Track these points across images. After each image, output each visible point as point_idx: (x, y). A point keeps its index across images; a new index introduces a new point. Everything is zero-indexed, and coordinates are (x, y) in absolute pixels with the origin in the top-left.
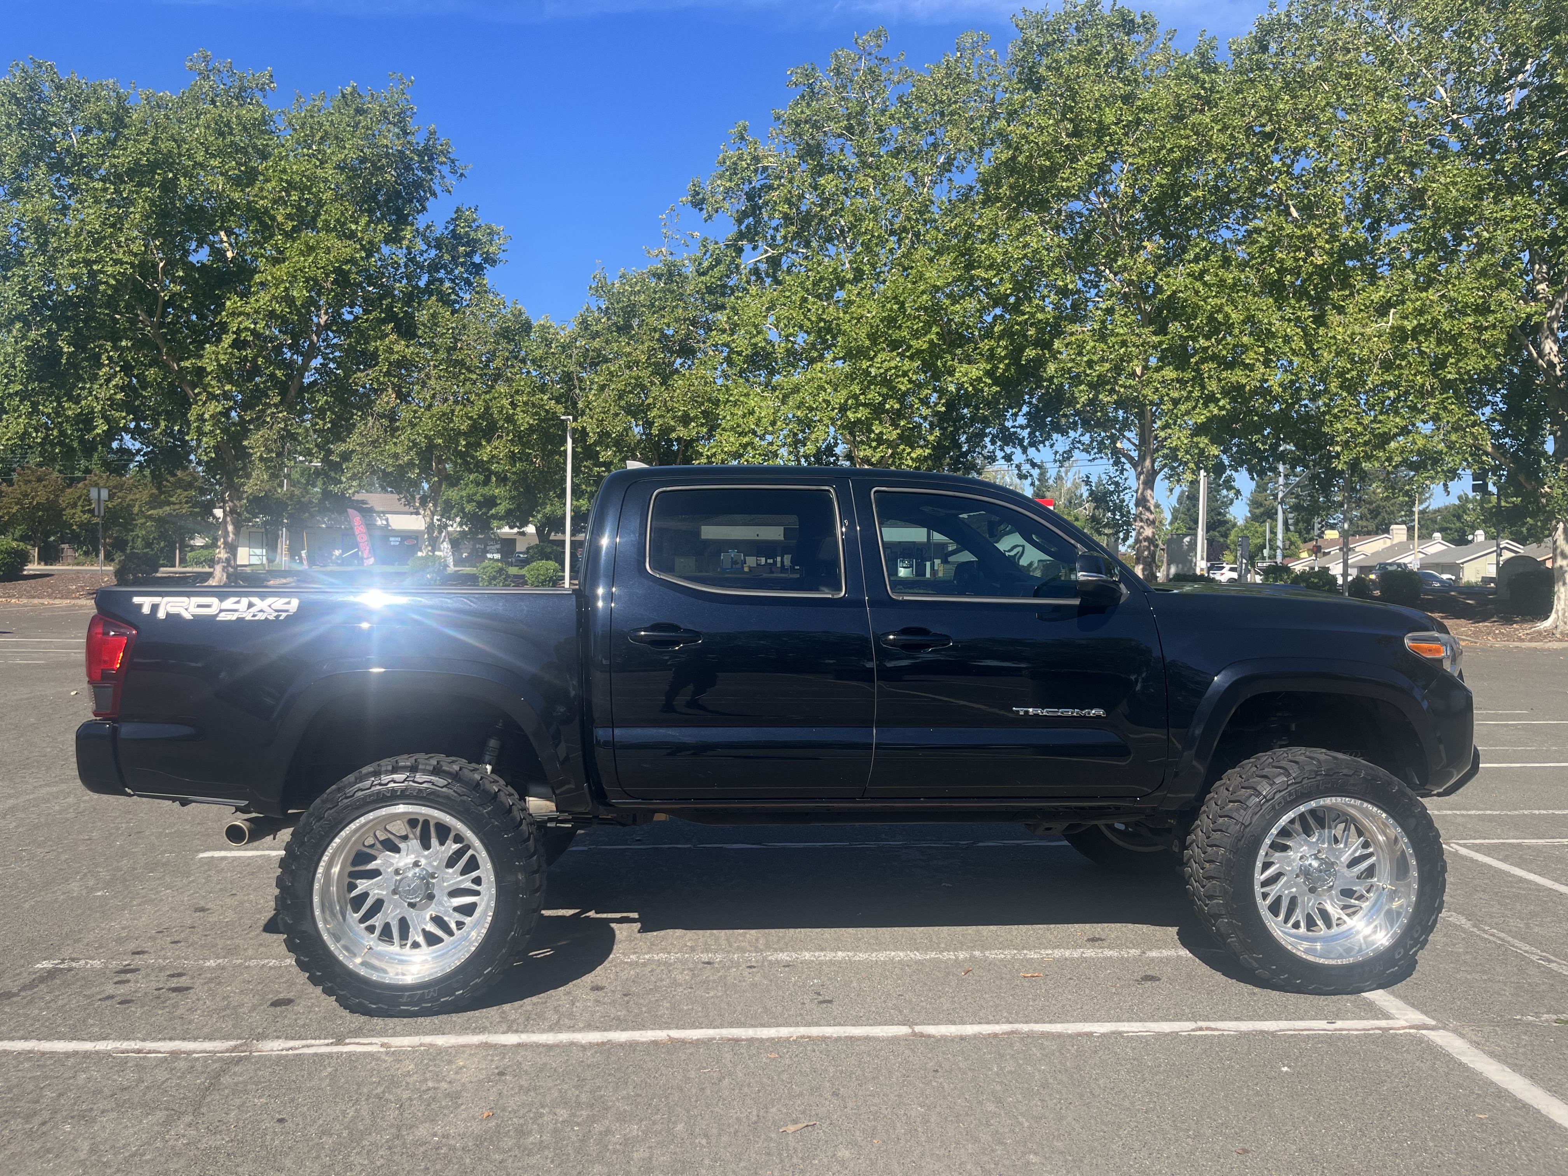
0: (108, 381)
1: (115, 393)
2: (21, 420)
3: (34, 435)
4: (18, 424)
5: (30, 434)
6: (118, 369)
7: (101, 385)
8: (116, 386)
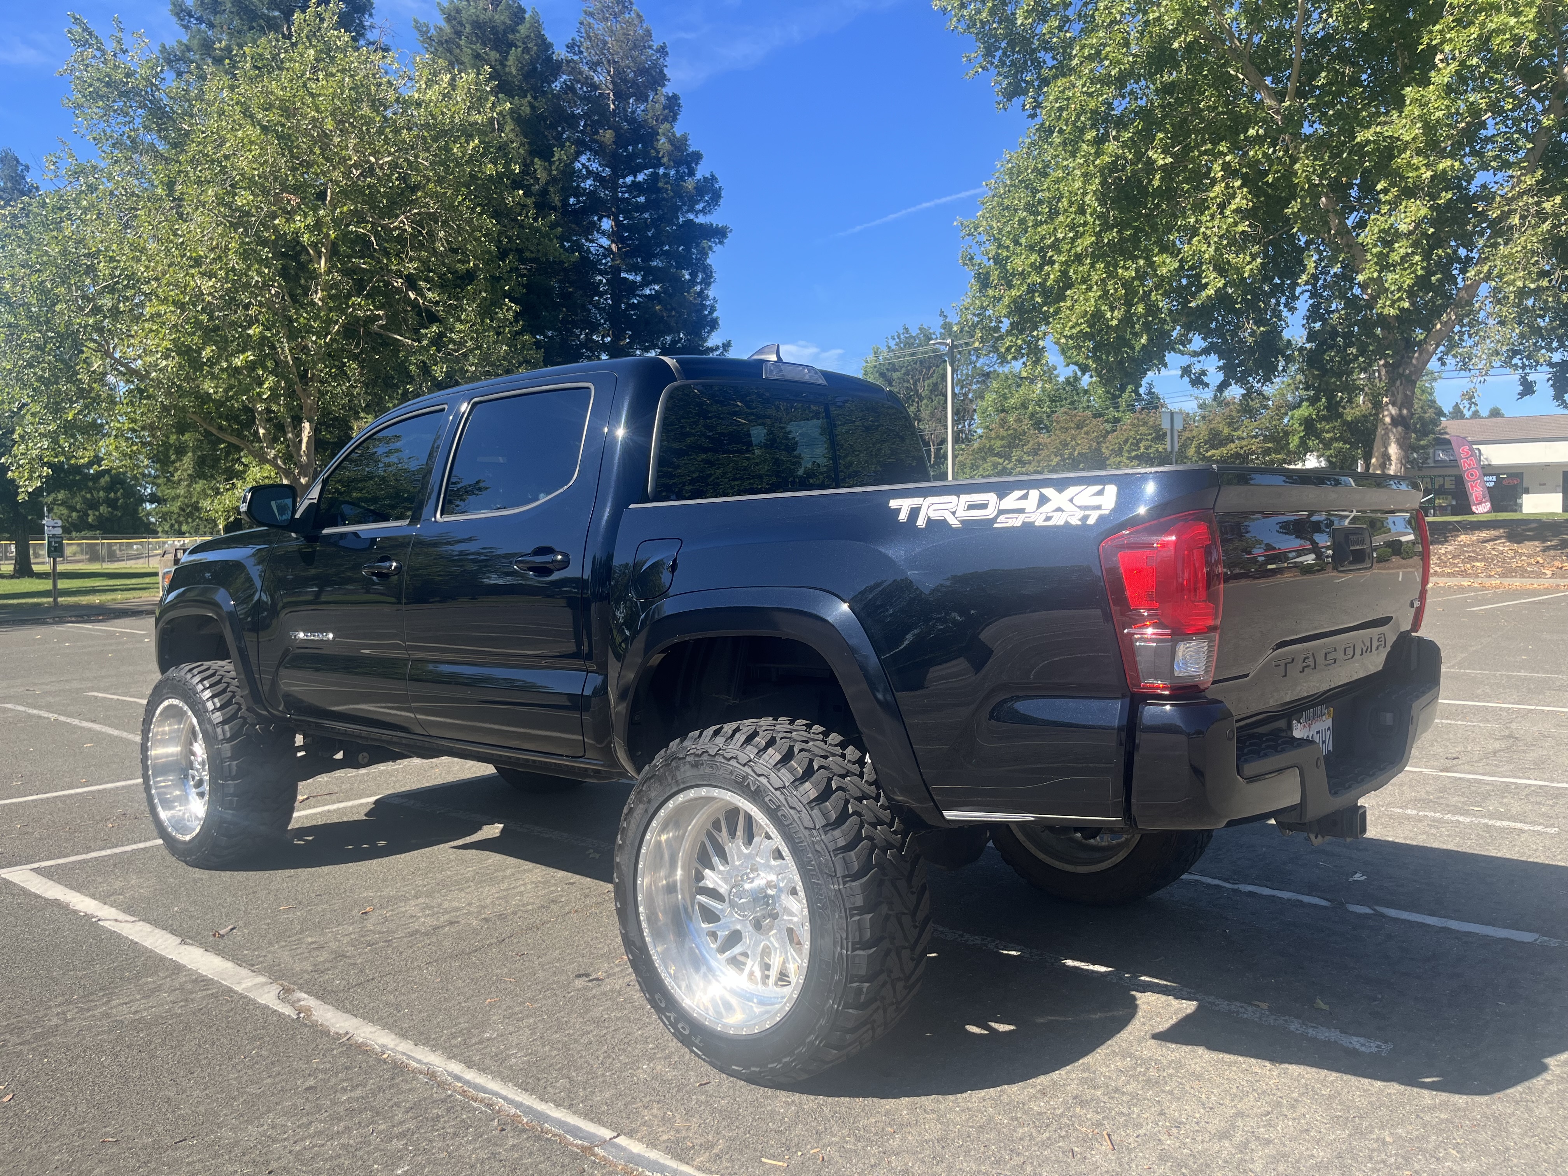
0: (1222, 206)
1: (1236, 224)
2: (1091, 294)
3: (1108, 315)
4: (1086, 300)
5: (1103, 316)
6: (1238, 183)
7: (1213, 217)
8: (1238, 211)
